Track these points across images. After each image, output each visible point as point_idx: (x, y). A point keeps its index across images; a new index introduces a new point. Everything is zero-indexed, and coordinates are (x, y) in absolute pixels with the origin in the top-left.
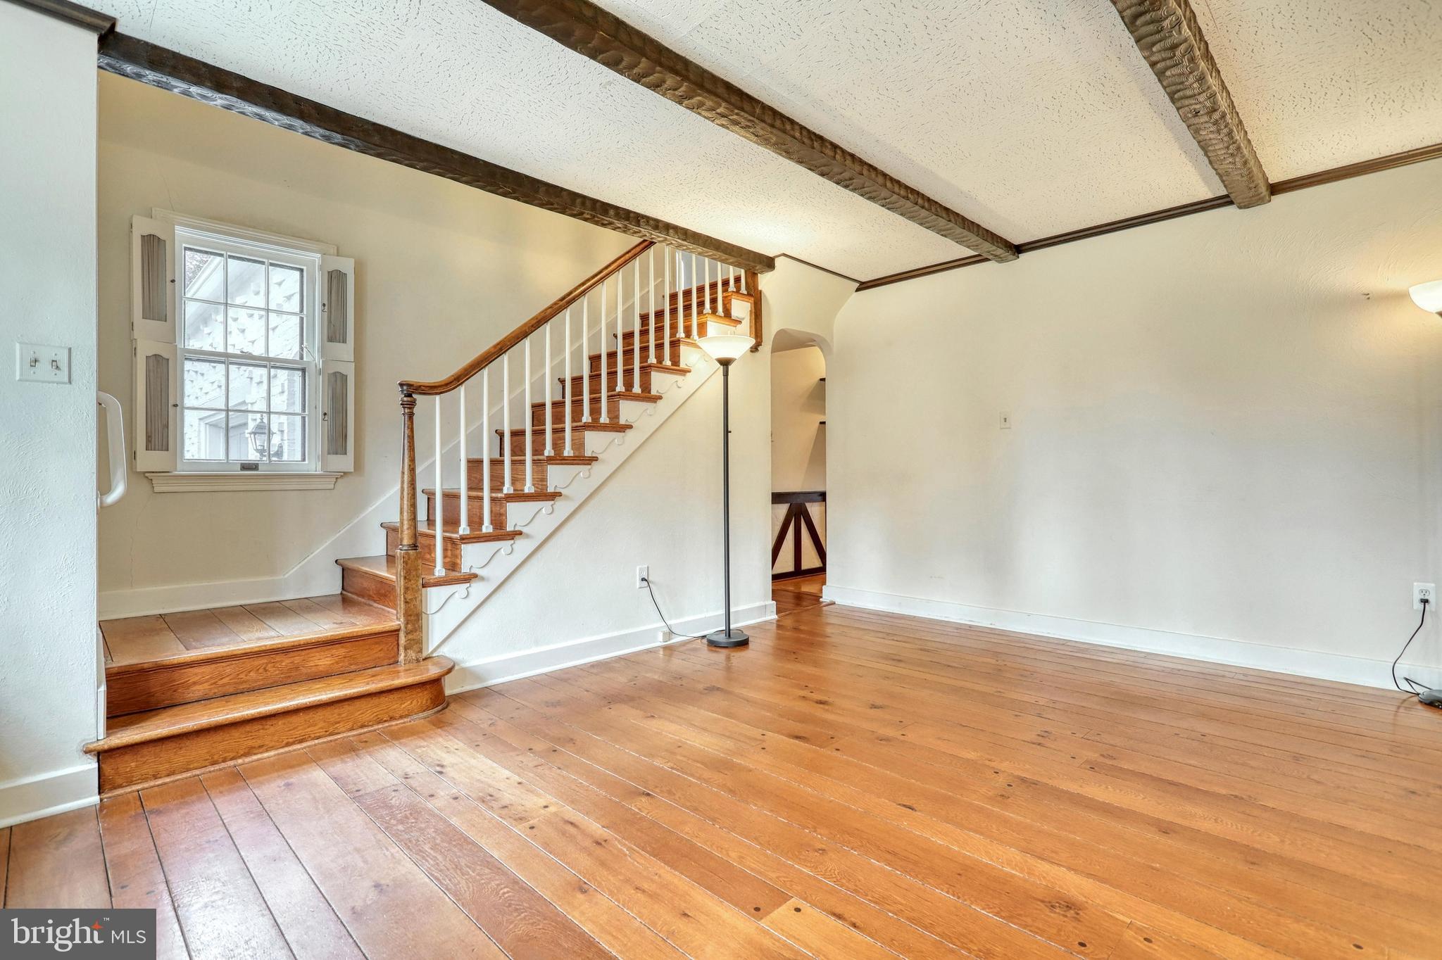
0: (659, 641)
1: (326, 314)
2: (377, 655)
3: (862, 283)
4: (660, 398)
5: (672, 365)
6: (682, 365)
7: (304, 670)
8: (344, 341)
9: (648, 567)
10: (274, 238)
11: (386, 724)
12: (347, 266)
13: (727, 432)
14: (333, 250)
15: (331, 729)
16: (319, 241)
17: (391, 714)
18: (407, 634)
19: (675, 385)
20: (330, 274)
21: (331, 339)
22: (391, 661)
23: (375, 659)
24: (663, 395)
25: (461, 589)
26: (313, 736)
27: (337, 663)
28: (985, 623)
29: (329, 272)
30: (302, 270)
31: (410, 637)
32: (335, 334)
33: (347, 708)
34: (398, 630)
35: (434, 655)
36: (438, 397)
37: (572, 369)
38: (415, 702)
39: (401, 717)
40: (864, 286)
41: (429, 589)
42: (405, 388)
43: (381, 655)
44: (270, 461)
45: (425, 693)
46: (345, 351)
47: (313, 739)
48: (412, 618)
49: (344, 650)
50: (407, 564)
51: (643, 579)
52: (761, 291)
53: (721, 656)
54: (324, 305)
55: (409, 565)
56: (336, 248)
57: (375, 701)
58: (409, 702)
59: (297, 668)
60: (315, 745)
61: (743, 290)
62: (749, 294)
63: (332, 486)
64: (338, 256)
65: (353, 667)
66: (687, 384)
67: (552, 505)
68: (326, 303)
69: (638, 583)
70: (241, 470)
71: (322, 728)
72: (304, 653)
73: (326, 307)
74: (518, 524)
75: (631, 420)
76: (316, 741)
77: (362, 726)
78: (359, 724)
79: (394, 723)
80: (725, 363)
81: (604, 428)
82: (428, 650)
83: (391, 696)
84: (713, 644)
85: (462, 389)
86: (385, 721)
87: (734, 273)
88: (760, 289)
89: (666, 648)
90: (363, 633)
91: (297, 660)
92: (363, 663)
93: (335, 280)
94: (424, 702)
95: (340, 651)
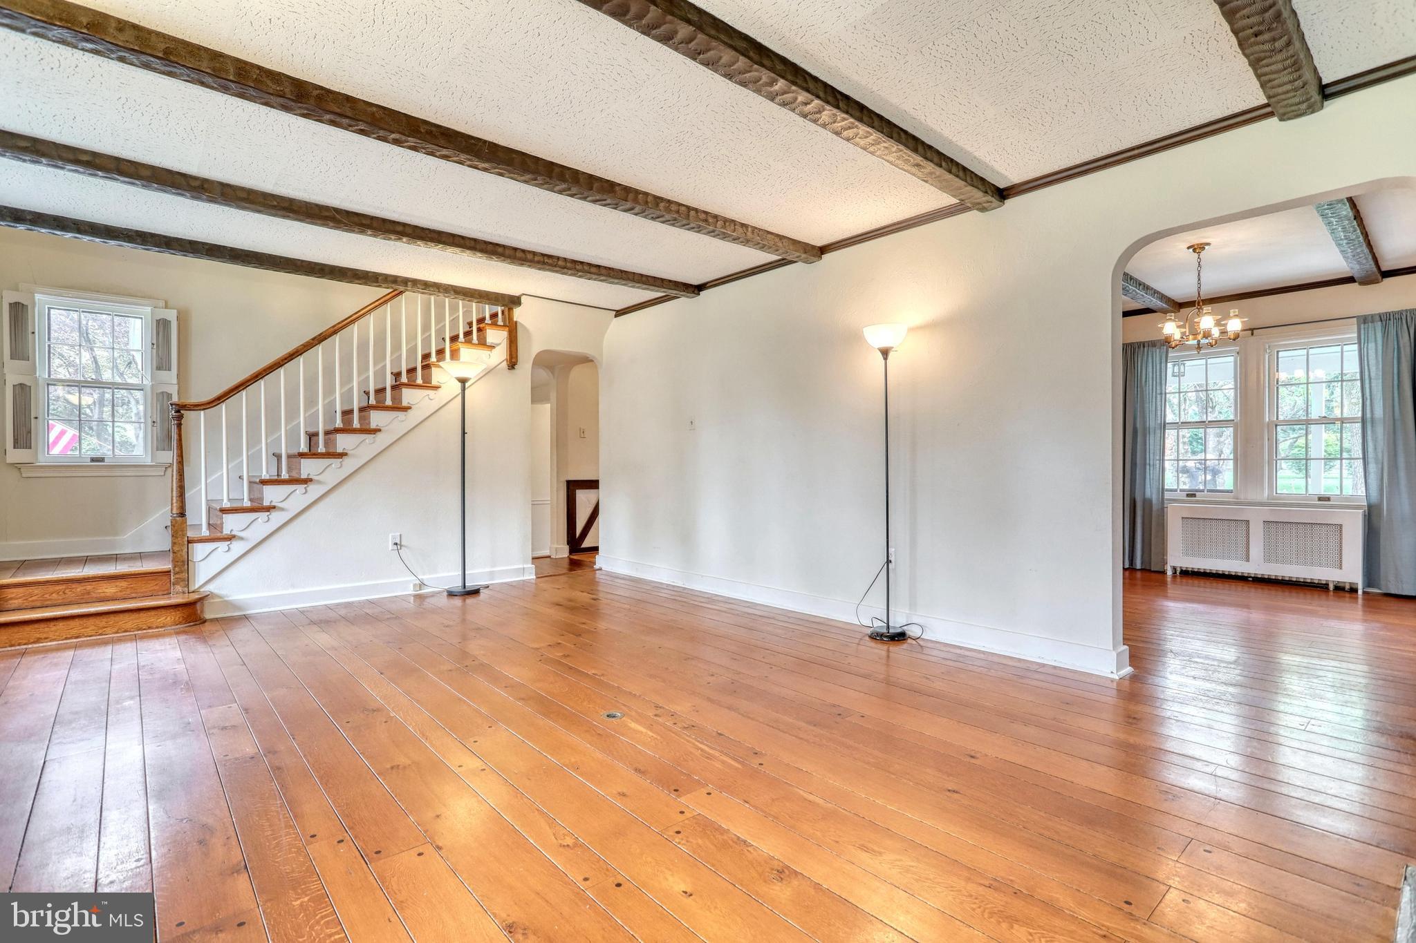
0: (410, 590)
1: (155, 351)
2: (152, 588)
3: (617, 311)
4: (409, 408)
5: (423, 383)
6: (434, 383)
7: (94, 595)
8: (170, 370)
9: (400, 535)
10: (114, 298)
11: (145, 631)
12: (171, 315)
13: (464, 433)
14: (162, 304)
15: (100, 631)
16: (150, 297)
17: (149, 625)
18: (175, 574)
19: (427, 398)
20: (158, 321)
21: (159, 368)
22: (166, 592)
23: (152, 590)
24: (412, 406)
25: (223, 546)
26: (86, 635)
27: (121, 591)
28: (680, 584)
29: (157, 320)
30: (142, 318)
31: (177, 576)
32: (162, 364)
33: (112, 619)
34: (170, 571)
35: (201, 590)
36: (202, 412)
37: (375, 383)
38: (169, 618)
39: (157, 627)
40: (620, 313)
41: (195, 544)
42: (174, 406)
43: (157, 588)
44: (114, 455)
45: (178, 612)
46: (171, 376)
47: (86, 637)
48: (179, 563)
49: (126, 583)
50: (174, 526)
51: (396, 544)
52: (516, 322)
53: (457, 602)
54: (153, 344)
55: (176, 528)
56: (164, 302)
57: (135, 615)
58: (164, 618)
59: (89, 593)
60: (87, 640)
61: (500, 322)
62: (504, 326)
63: (163, 474)
64: (166, 307)
65: (134, 595)
66: (437, 398)
67: (305, 488)
68: (155, 342)
69: (391, 546)
70: (91, 462)
71: (93, 630)
72: (94, 583)
73: (155, 346)
74: (274, 501)
75: (381, 425)
76: (88, 638)
77: (126, 631)
78: (123, 630)
79: (150, 631)
80: (463, 381)
81: (354, 431)
82: (195, 586)
83: (149, 613)
84: (451, 594)
85: (223, 406)
86: (144, 629)
87: (490, 311)
88: (515, 320)
89: (415, 596)
90: (140, 572)
91: (89, 587)
92: (142, 593)
93: (162, 326)
94: (177, 619)
95: (123, 584)
